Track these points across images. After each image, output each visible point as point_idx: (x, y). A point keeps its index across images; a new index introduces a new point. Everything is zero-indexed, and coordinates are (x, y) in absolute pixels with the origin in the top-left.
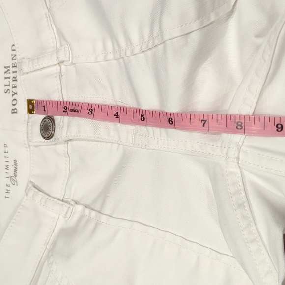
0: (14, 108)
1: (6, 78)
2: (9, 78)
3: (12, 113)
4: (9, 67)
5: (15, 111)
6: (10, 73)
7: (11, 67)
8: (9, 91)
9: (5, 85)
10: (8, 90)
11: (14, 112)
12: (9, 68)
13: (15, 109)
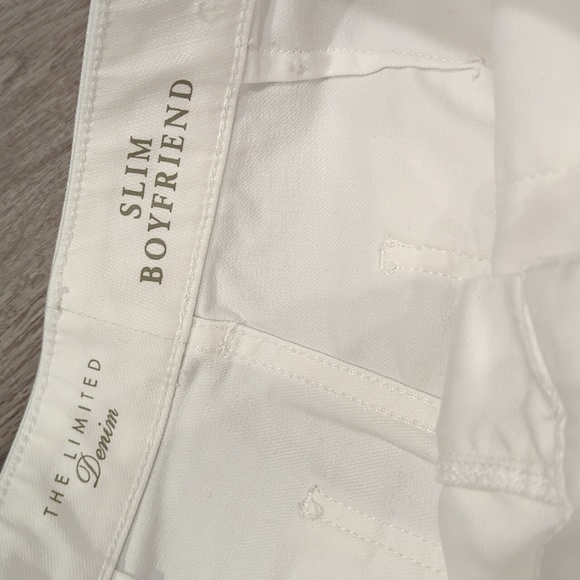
0: (151, 267)
1: (128, 170)
2: (145, 172)
3: (143, 278)
4: (150, 143)
5: (156, 275)
6: (148, 158)
7: (157, 143)
8: (136, 212)
9: (125, 192)
10: (135, 207)
11: (151, 279)
12: (146, 146)
13: (158, 270)
